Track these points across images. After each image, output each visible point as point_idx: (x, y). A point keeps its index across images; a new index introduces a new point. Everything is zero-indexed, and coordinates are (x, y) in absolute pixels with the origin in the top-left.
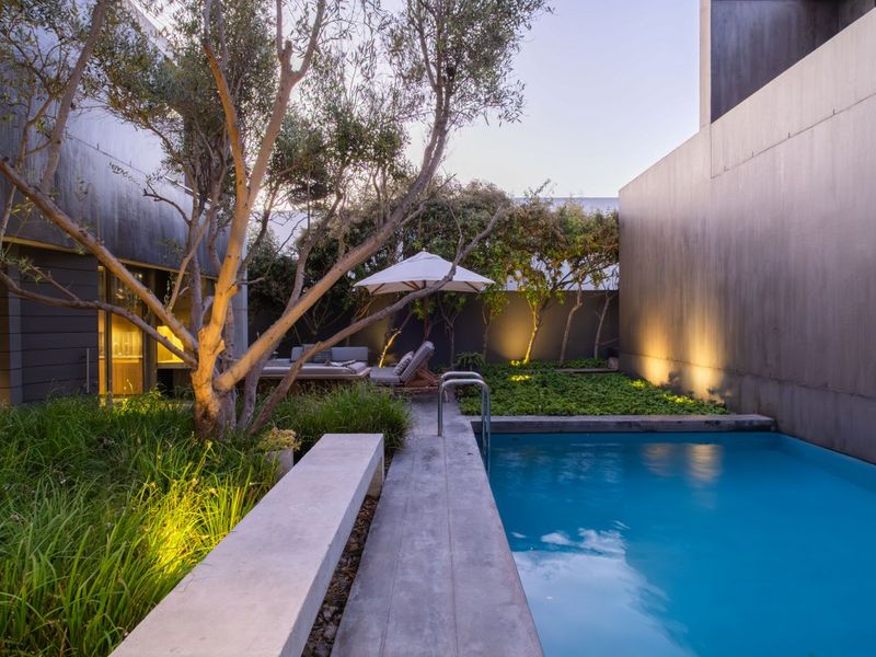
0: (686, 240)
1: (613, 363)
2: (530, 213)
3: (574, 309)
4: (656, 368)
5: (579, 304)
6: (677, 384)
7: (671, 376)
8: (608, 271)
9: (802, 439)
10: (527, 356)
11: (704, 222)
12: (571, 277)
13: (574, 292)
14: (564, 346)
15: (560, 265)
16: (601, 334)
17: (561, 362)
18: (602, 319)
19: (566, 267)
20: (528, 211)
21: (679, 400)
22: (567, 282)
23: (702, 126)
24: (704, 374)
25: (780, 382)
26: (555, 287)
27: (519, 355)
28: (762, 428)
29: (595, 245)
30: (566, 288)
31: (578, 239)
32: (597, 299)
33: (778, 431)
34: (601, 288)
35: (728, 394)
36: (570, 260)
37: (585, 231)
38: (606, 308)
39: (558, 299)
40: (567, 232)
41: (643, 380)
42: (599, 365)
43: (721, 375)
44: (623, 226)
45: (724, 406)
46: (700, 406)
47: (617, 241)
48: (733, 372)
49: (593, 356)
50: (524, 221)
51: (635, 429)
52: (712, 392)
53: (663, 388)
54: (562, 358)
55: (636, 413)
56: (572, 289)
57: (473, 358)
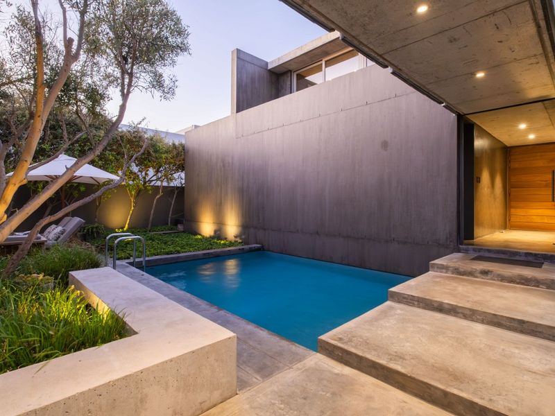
0: (224, 165)
1: (180, 227)
2: (134, 137)
3: (158, 196)
4: (207, 228)
5: (161, 194)
6: (219, 234)
7: (215, 232)
8: (176, 175)
9: (273, 252)
10: (127, 226)
11: (233, 158)
12: (155, 178)
13: (158, 186)
14: (151, 218)
15: (148, 170)
16: (172, 212)
17: (149, 228)
18: (173, 203)
19: (151, 172)
20: (133, 135)
21: (222, 242)
22: (152, 181)
23: (232, 113)
24: (232, 229)
25: (265, 229)
26: (145, 183)
27: (121, 225)
28: (258, 249)
29: (172, 161)
30: (152, 184)
31: (164, 156)
32: (170, 191)
33: (264, 250)
34: (172, 185)
35: (243, 237)
36: (154, 168)
37: (166, 152)
38: (175, 196)
39: (149, 191)
40: (156, 151)
41: (200, 235)
42: (172, 230)
43: (240, 228)
44: (188, 152)
45: (242, 242)
46: (231, 244)
47: (184, 160)
48: (245, 227)
49: (167, 224)
50: (130, 141)
51: (211, 256)
52: (236, 237)
53: (212, 238)
54: (150, 226)
55: (208, 249)
56: (156, 185)
57: (96, 228)
